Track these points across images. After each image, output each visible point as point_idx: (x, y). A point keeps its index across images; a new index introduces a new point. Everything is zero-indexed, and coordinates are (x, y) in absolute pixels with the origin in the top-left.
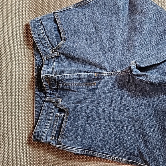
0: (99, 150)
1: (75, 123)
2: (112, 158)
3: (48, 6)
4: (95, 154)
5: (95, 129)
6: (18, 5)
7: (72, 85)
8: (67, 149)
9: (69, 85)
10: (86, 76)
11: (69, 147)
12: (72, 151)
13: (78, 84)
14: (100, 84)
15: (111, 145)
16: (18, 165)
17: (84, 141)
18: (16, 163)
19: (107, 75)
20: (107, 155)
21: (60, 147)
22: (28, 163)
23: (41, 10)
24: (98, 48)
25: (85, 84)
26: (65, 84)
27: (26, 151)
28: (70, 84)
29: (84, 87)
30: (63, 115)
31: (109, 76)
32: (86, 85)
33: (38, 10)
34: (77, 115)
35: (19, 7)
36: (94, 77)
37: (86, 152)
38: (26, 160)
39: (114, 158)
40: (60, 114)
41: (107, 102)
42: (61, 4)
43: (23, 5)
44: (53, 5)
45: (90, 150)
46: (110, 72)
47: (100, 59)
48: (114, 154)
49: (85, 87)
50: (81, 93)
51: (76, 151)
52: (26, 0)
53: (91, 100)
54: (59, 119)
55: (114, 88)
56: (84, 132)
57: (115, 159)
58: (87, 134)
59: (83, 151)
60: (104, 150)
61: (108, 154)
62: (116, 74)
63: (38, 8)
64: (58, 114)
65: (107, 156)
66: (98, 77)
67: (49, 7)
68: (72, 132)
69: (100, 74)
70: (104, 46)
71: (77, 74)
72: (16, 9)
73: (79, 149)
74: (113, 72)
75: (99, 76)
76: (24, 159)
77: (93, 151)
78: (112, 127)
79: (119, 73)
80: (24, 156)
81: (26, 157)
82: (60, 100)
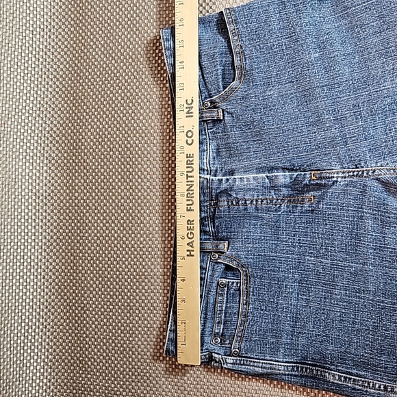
0: (337, 366)
1: (272, 300)
2: (371, 385)
3: (103, 19)
4: (327, 374)
5: (323, 313)
6: (31, 16)
7: (254, 202)
8: (257, 367)
9: (246, 203)
10: (288, 181)
11: (261, 361)
12: (271, 368)
13: (269, 202)
14: (324, 199)
15: (366, 353)
16: (23, 396)
17: (298, 344)
18: (18, 391)
19: (342, 177)
20: (358, 378)
21: (238, 362)
22: (46, 392)
23: (86, 28)
24: (325, 103)
25: (286, 201)
26: (234, 203)
27: (42, 364)
28: (248, 202)
29: (284, 207)
30: (237, 283)
31: (346, 179)
32: (290, 201)
33: (81, 28)
34: (274, 280)
35: (35, 19)
36: (310, 181)
37: (306, 371)
38: (41, 384)
39: (377, 386)
40: (227, 280)
41: (346, 245)
42: (135, 15)
43: (45, 17)
44: (115, 17)
45: (315, 366)
46: (349, 168)
47: (328, 134)
48: (378, 374)
49: (288, 207)
50: (277, 222)
51: (280, 370)
52: (49, 1)
53: (307, 241)
54: (227, 292)
55: (361, 208)
56: (296, 322)
57: (380, 387)
58: (304, 326)
59: (298, 368)
60: (349, 364)
61: (360, 376)
62: (365, 174)
63: (81, 22)
64: (224, 281)
65: (359, 380)
66: (319, 182)
67: (106, 22)
68: (265, 322)
69: (323, 175)
70: (343, 99)
71: (267, 176)
72: (28, 25)
73: (287, 364)
74: (357, 168)
75: (321, 178)
76: (38, 381)
77: (322, 368)
78: (365, 306)
79: (374, 172)
80: (38, 374)
81: (42, 378)
82: (223, 246)
